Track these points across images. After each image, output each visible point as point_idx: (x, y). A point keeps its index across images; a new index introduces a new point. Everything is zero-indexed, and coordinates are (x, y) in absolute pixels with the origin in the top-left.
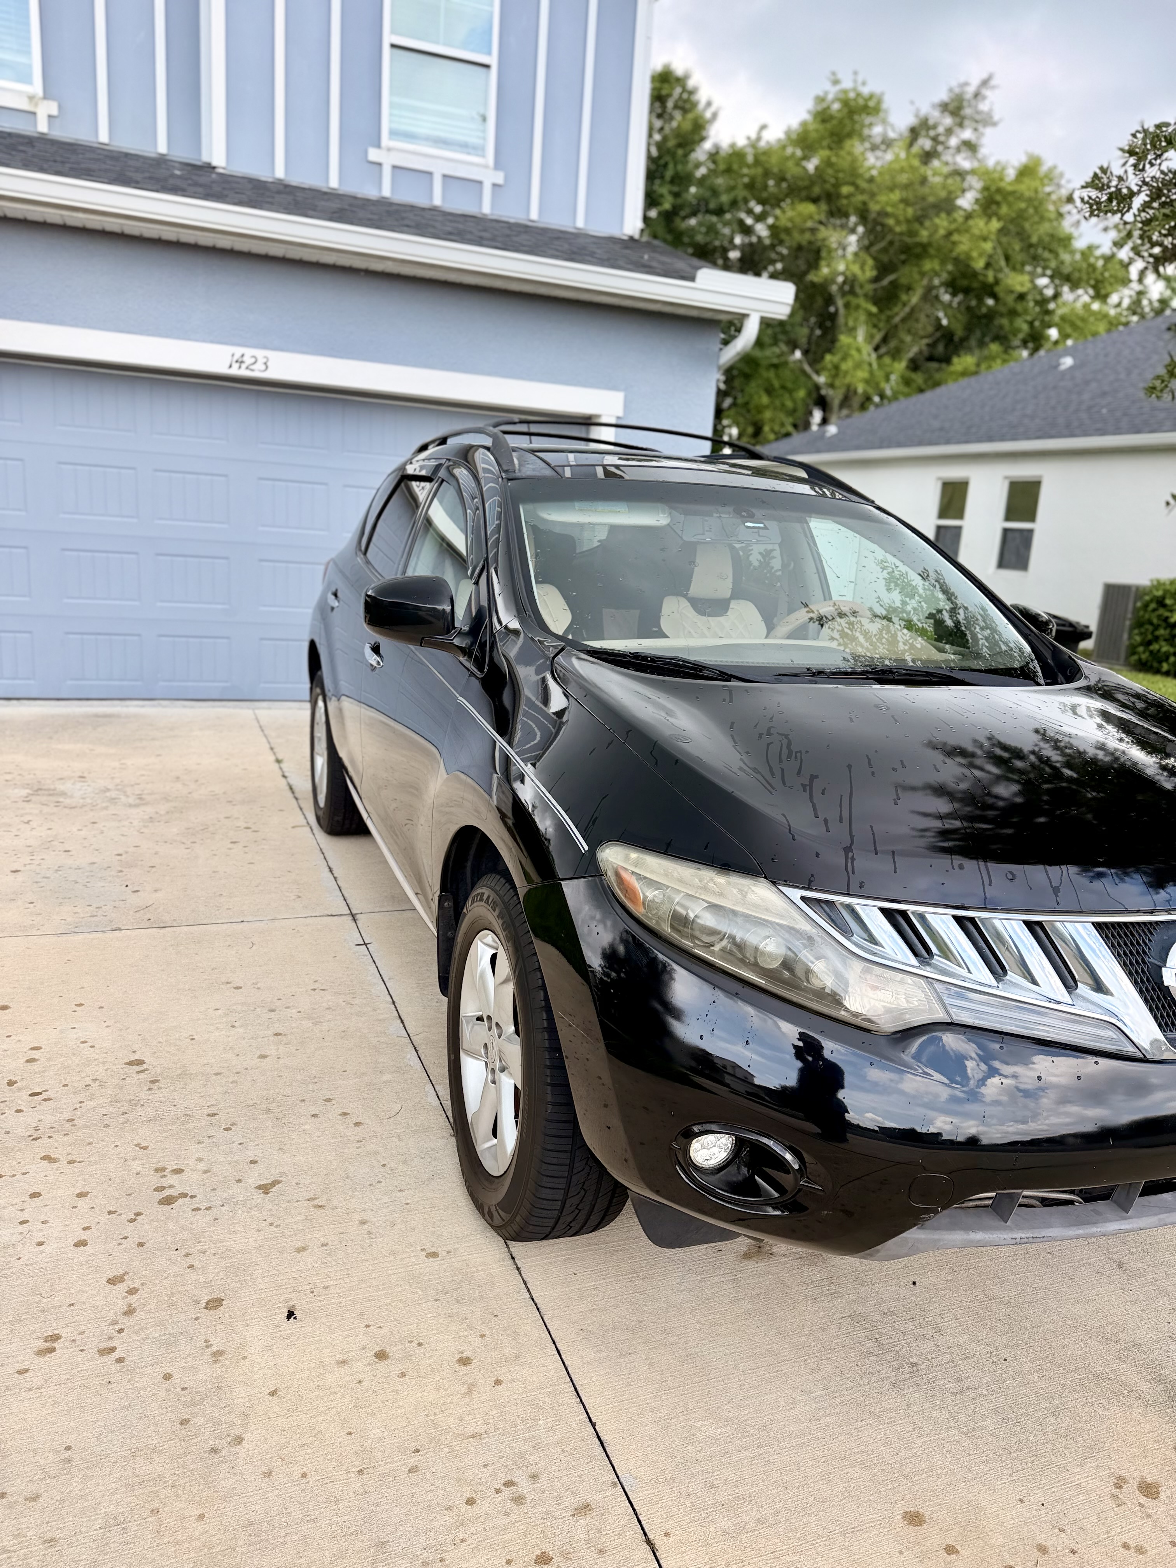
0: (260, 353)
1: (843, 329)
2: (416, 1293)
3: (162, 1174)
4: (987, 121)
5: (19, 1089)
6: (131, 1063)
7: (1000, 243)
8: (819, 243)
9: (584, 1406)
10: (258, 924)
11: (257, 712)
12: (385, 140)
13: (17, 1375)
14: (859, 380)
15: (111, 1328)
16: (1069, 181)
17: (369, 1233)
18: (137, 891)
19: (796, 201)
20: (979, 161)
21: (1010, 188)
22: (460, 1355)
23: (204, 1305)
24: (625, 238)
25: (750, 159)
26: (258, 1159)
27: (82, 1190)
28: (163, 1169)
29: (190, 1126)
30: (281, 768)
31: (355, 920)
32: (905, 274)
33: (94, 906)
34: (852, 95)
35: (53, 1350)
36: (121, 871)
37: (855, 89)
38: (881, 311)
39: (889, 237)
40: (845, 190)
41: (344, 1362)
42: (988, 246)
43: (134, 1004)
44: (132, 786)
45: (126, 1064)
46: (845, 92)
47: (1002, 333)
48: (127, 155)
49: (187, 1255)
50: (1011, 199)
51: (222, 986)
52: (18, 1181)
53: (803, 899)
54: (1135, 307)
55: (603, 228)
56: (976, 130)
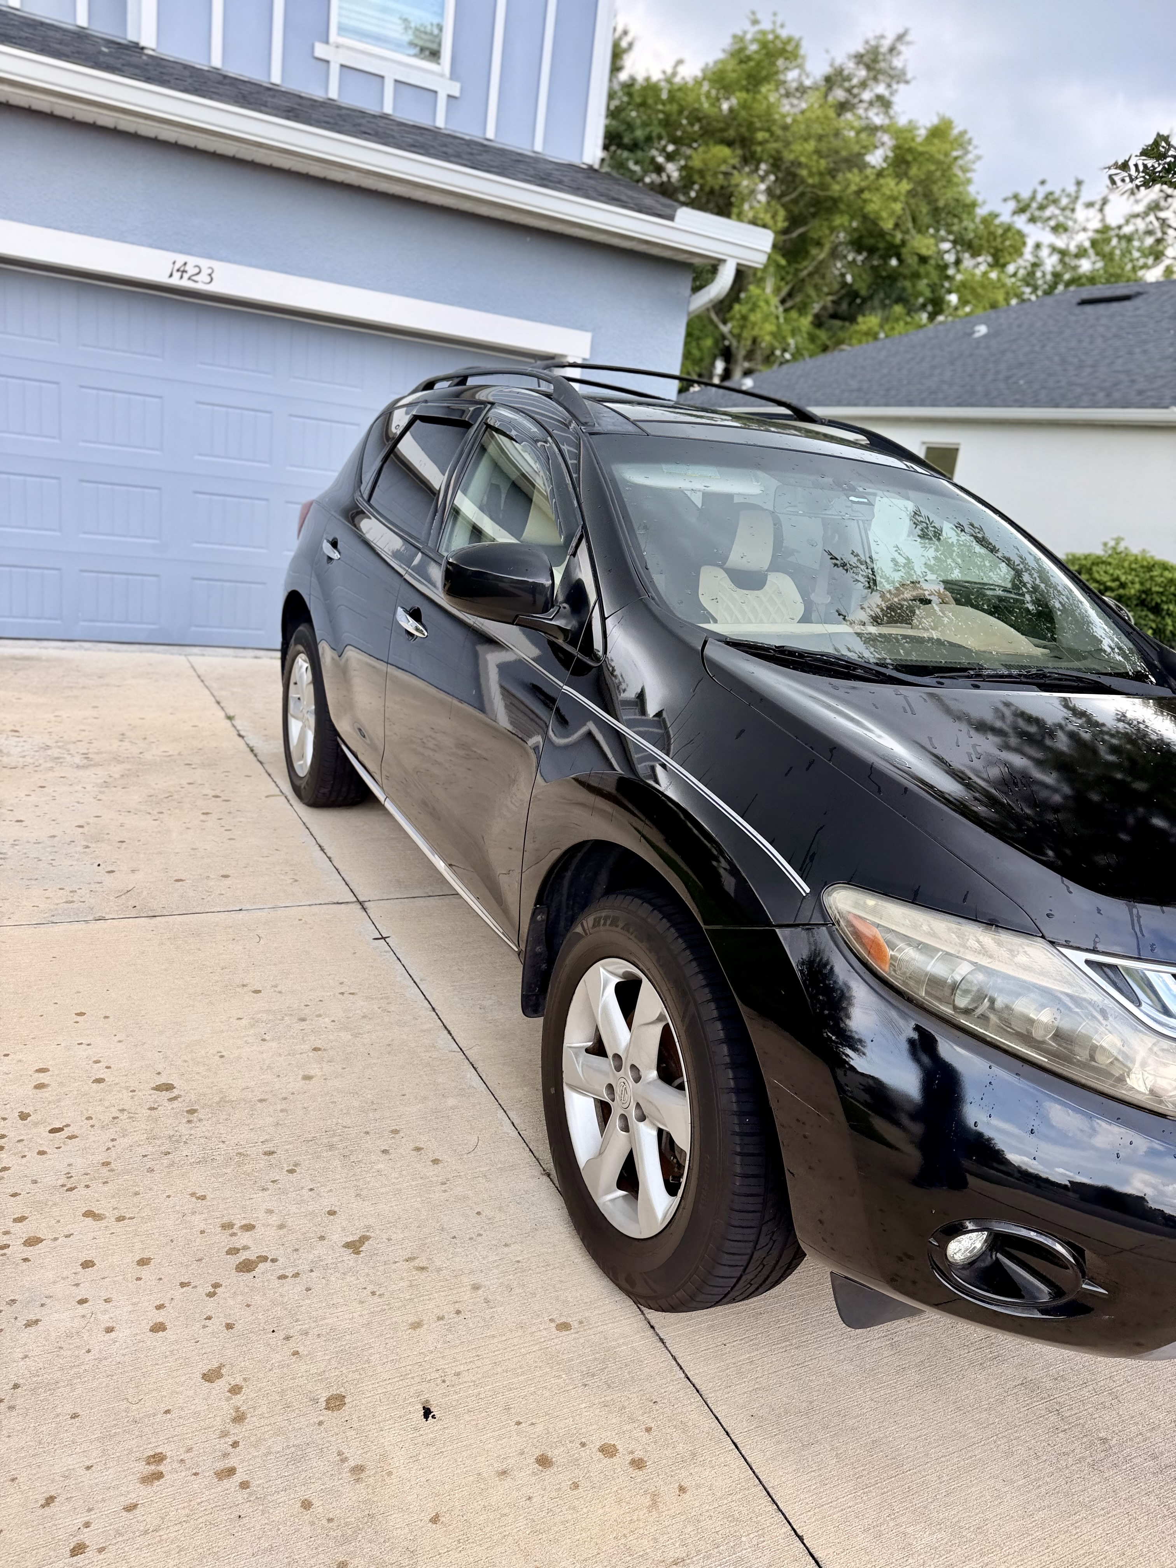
0: (205, 263)
1: (751, 279)
2: (559, 1377)
3: (231, 1231)
4: (898, 77)
5: (36, 1124)
6: (158, 1088)
7: (907, 203)
8: (731, 189)
9: (783, 1514)
10: (259, 913)
11: (191, 658)
12: (333, 36)
13: (125, 1514)
14: (766, 331)
15: (223, 1441)
16: (976, 147)
17: (487, 1301)
18: (113, 872)
19: (711, 142)
20: (891, 118)
21: (920, 149)
22: (631, 1457)
23: (324, 1404)
24: (584, 166)
25: (664, 96)
26: (336, 1209)
27: (142, 1256)
28: (230, 1226)
29: (248, 1168)
30: (234, 726)
31: (365, 909)
32: (816, 228)
33: (68, 889)
34: (770, 37)
35: (159, 1476)
36: (87, 847)
37: (773, 31)
38: (789, 263)
39: (800, 189)
40: (761, 136)
41: (504, 1473)
42: (898, 207)
43: (143, 1013)
44: (74, 743)
45: (153, 1089)
46: (764, 33)
47: (904, 295)
48: (42, 24)
49: (287, 1338)
50: (921, 159)
51: (238, 989)
52: (63, 1246)
53: (1087, 962)
54: (1029, 279)
55: (562, 154)
56: (889, 86)
